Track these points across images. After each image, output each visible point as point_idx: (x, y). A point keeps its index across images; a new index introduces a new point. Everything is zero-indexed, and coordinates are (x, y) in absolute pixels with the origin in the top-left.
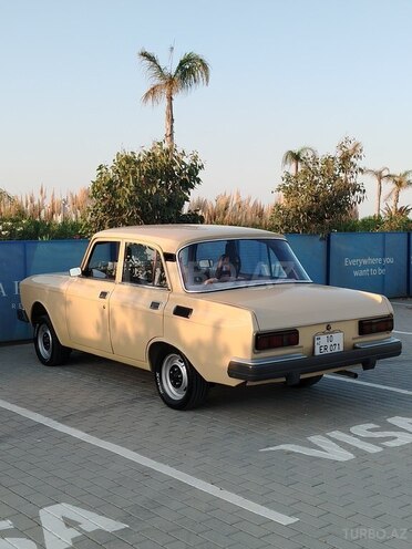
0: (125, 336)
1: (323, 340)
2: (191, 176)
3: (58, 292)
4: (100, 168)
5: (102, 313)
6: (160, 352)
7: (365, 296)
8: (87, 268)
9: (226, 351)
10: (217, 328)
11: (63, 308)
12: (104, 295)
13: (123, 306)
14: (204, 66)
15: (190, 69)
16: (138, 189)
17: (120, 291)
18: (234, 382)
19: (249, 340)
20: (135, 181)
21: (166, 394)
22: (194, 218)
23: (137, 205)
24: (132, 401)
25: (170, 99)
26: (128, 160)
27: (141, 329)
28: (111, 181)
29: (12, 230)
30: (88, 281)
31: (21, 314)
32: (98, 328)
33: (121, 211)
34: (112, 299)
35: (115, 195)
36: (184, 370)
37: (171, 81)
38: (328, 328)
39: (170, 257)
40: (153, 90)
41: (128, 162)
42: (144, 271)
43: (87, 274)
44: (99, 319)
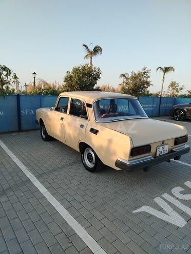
0: (70, 136)
1: (161, 149)
2: (97, 76)
3: (47, 116)
4: (68, 72)
5: (61, 126)
6: (84, 146)
7: (176, 126)
8: (57, 107)
9: (114, 153)
10: (110, 141)
11: (48, 121)
12: (62, 119)
13: (69, 124)
14: (101, 49)
15: (97, 50)
16: (79, 79)
17: (68, 117)
18: (118, 169)
19: (128, 151)
20: (78, 76)
21: (85, 164)
22: (98, 90)
23: (79, 84)
24: (72, 164)
25: (91, 58)
26: (77, 70)
27: (76, 135)
28: (71, 77)
29: (46, 92)
30: (57, 112)
31: (37, 121)
32: (60, 131)
33: (74, 86)
34: (65, 121)
35: (72, 81)
36: (93, 155)
37: (91, 53)
38: (163, 142)
39: (89, 105)
40: (87, 55)
41: (76, 70)
42: (78, 110)
43: (57, 109)
44: (60, 129)
